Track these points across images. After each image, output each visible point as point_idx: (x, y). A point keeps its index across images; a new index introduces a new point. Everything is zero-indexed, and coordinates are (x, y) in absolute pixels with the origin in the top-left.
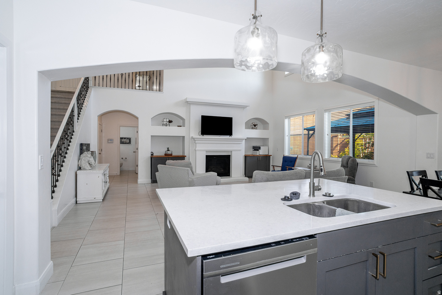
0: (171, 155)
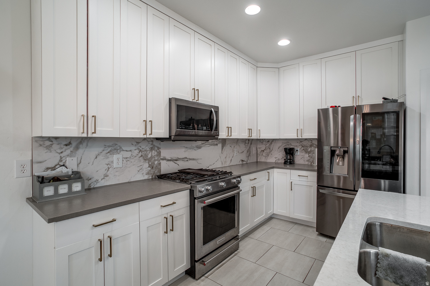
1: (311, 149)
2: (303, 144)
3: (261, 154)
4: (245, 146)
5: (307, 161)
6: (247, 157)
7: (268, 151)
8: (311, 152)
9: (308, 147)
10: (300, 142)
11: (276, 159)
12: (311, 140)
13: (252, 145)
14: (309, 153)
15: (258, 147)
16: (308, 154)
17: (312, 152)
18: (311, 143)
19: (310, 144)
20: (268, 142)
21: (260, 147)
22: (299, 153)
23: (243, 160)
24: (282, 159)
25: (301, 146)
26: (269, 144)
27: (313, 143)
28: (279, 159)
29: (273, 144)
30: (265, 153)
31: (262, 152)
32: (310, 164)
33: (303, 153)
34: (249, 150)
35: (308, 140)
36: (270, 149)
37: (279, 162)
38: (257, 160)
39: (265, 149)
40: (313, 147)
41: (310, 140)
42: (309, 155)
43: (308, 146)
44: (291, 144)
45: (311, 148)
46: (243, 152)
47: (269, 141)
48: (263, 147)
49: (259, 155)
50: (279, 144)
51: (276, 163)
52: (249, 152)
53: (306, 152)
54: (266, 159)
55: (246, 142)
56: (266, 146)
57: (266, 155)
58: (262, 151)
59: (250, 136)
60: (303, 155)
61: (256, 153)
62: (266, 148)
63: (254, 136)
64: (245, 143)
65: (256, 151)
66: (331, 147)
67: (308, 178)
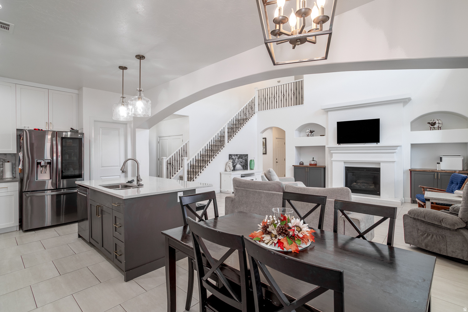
0: (316, 165)
66: (37, 160)
67: (7, 189)
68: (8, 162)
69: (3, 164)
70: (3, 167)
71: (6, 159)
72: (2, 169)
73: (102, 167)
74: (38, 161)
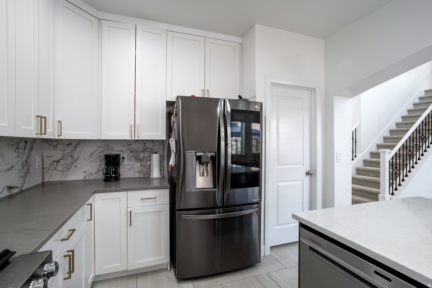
1: (144, 155)
2: (132, 148)
3: (52, 168)
4: (16, 155)
5: (138, 173)
6: (22, 177)
7: (69, 160)
8: (144, 159)
9: (140, 153)
10: (127, 145)
11: (86, 174)
12: (144, 142)
13: (33, 153)
14: (141, 160)
15: (45, 155)
16: (140, 162)
17: (146, 160)
18: (144, 146)
19: (142, 148)
20: (68, 145)
21: (49, 154)
22: (126, 162)
23: (12, 185)
24: (97, 172)
25: (129, 151)
26: (72, 148)
27: (147, 147)
28: (91, 174)
29: (79, 149)
30: (62, 165)
31: (55, 163)
32: (142, 176)
33: (132, 160)
34: (26, 162)
35: (140, 142)
36: (72, 157)
37: (92, 178)
38: (43, 179)
39: (62, 159)
40: (147, 151)
41: (142, 142)
42: (141, 164)
43: (140, 150)
44: (113, 148)
45: (144, 153)
46: (12, 167)
47: (70, 144)
48: (57, 155)
49: (48, 170)
50: (91, 149)
51: (85, 181)
52: (26, 167)
53: (137, 159)
54: (64, 175)
55: (20, 146)
56: (65, 152)
57: (64, 169)
58: (54, 161)
59: (43, 132)
60: (132, 164)
61: (41, 166)
62: (63, 156)
63: (51, 133)
64: (18, 148)
65: (40, 164)
66: (196, 153)
67: (156, 200)
68: (156, 153)
69: (150, 156)
70: (150, 160)
71: (153, 148)
72: (149, 163)
73: (279, 164)
74: (198, 154)
